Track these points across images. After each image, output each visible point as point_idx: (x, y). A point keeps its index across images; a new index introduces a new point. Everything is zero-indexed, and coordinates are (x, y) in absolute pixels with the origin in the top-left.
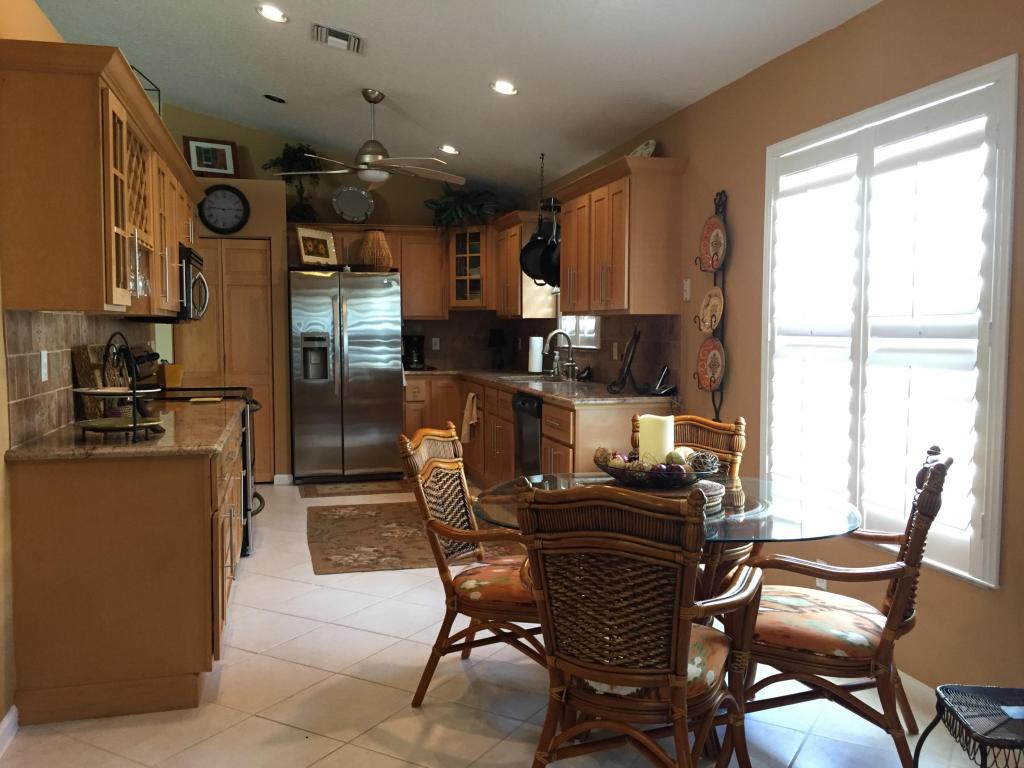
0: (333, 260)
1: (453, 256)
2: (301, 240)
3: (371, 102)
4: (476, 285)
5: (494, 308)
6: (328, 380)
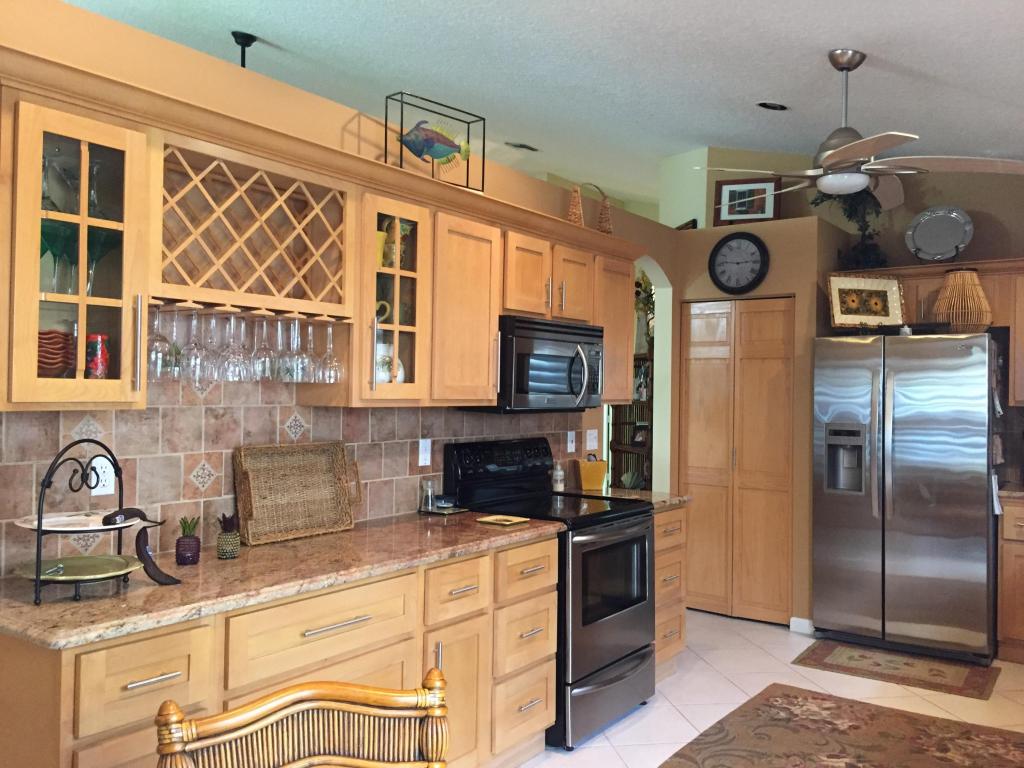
3: (842, 69)
6: (863, 493)
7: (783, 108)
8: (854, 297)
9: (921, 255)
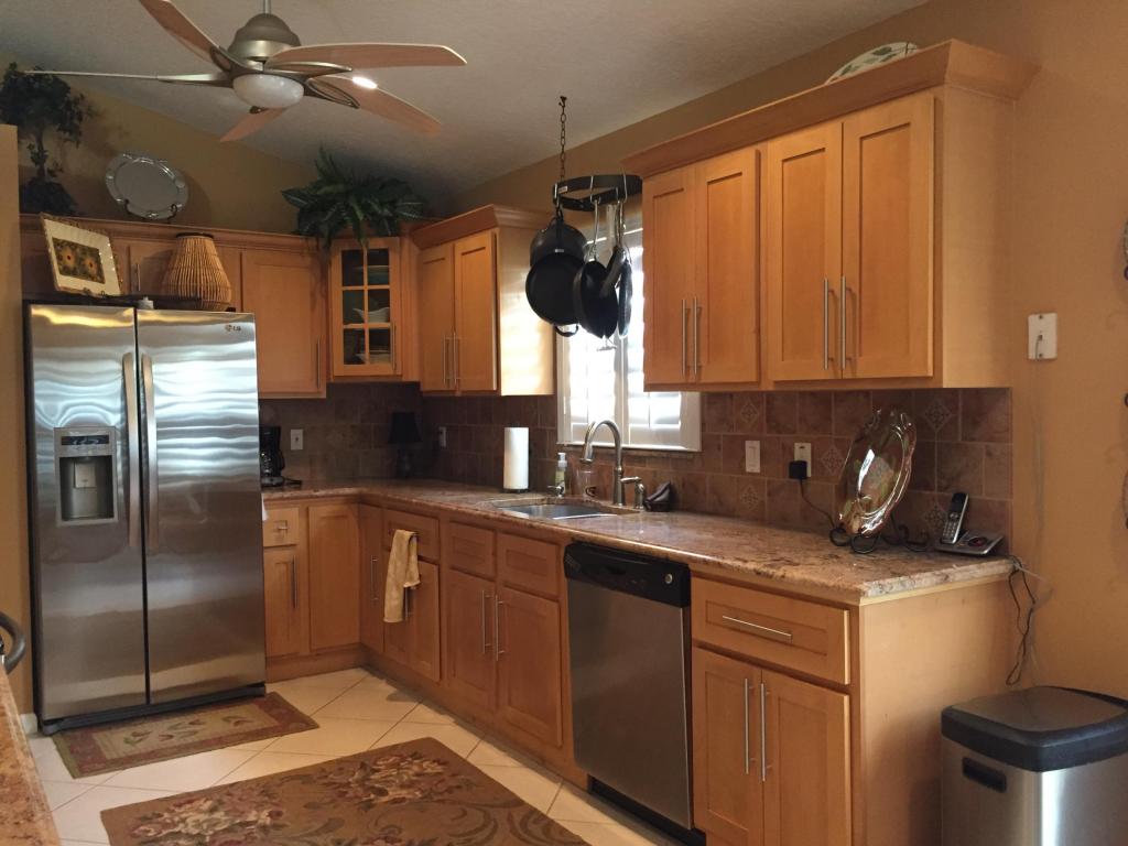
0: (112, 287)
1: (337, 288)
2: (51, 245)
4: (381, 340)
5: (414, 378)
6: (115, 519)
8: (67, 252)
9: (130, 209)
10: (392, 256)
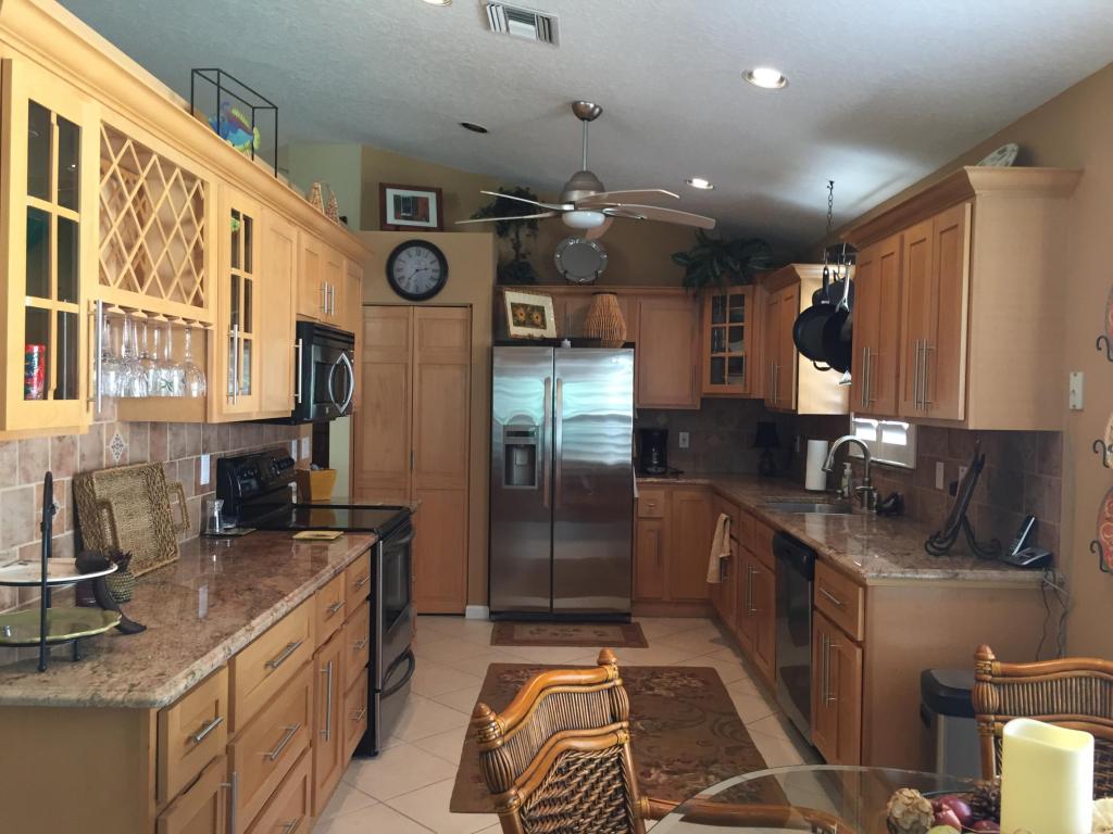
0: (551, 331)
1: (708, 326)
2: (509, 307)
3: (583, 119)
4: (737, 365)
5: (761, 397)
6: (536, 487)
7: (483, 131)
8: (522, 311)
9: (568, 276)
10: (747, 301)
